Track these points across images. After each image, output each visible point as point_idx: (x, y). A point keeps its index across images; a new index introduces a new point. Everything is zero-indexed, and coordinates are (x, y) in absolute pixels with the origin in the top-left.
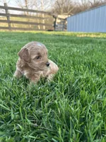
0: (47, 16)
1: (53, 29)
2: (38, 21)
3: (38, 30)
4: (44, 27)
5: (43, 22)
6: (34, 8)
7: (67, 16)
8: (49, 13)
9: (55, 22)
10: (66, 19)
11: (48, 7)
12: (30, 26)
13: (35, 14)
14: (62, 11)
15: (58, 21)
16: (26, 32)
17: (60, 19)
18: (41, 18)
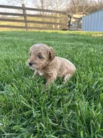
0: (62, 15)
1: (67, 28)
2: (53, 20)
3: (52, 29)
4: (59, 26)
5: (58, 21)
6: (50, 8)
7: (82, 16)
8: (64, 13)
9: (70, 22)
10: (81, 19)
11: (63, 7)
12: (45, 25)
13: (50, 13)
14: (77, 10)
15: (73, 20)
16: (41, 31)
17: (75, 18)
18: (56, 18)
